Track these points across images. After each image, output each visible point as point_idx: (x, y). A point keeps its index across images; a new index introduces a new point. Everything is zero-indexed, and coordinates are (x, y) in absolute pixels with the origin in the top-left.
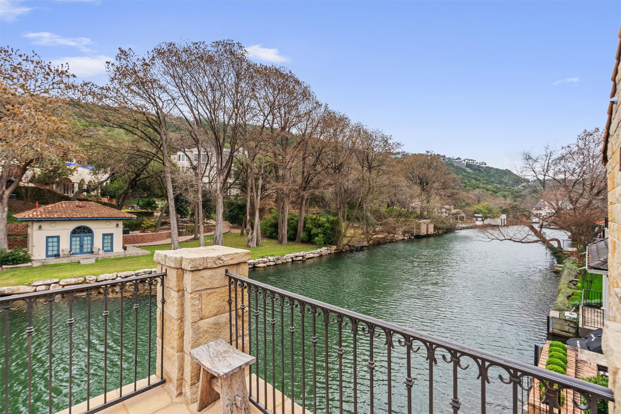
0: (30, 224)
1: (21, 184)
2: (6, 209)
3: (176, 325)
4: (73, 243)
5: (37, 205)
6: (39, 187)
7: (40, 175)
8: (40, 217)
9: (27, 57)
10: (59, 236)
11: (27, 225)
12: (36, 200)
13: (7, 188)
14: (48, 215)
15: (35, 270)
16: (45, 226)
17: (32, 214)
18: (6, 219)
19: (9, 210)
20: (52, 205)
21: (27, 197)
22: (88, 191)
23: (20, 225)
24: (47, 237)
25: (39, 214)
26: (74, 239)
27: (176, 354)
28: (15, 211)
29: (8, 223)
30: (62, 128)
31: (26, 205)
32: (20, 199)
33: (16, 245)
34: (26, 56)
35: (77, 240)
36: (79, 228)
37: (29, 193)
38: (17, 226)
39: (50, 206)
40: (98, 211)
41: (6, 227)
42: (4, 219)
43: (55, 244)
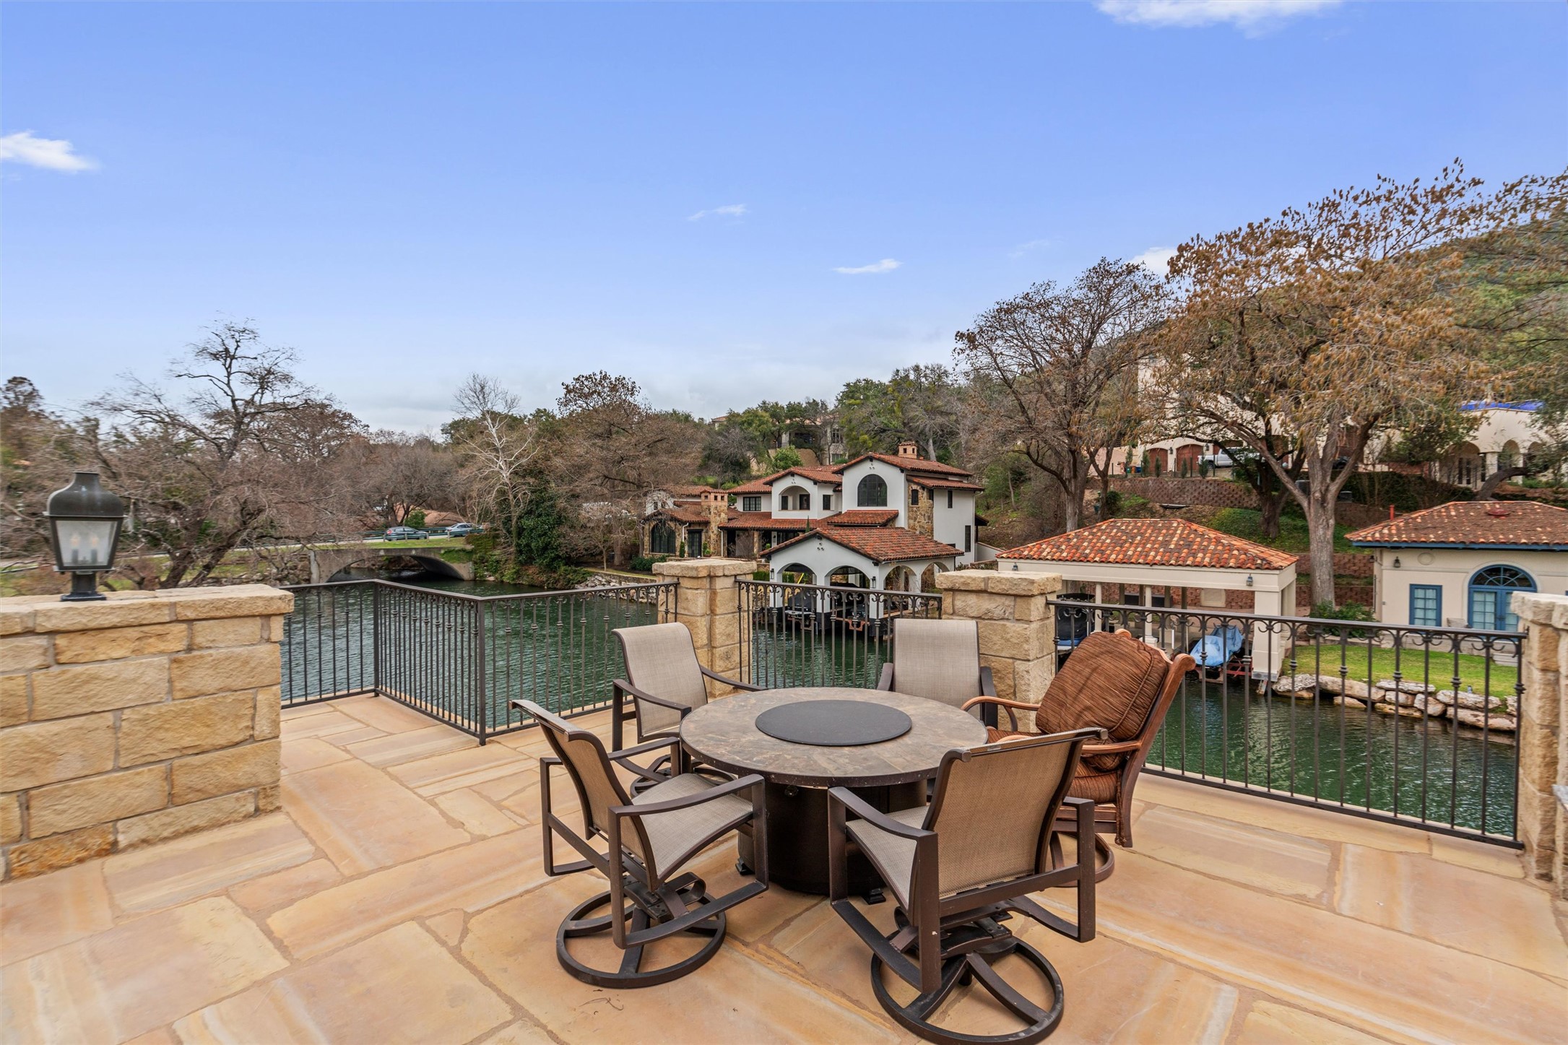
0: (1377, 554)
1: (1361, 469)
2: (1332, 522)
3: (1538, 737)
4: (1477, 608)
5: (1392, 511)
6: (1398, 471)
7: (1401, 443)
8: (1396, 539)
9: (1368, 196)
10: (1440, 587)
11: (1372, 557)
12: (1391, 501)
13: (1333, 479)
14: (1413, 535)
15: (1385, 656)
16: (1408, 560)
17: (1381, 533)
18: (1331, 541)
19: (1337, 524)
20: (1424, 512)
21: (1372, 495)
22: (1524, 472)
23: (1359, 556)
24: (1412, 586)
25: (1394, 532)
26: (1477, 597)
27: (1539, 794)
28: (1350, 526)
29: (1336, 551)
30: (1441, 329)
31: (1371, 514)
32: (1359, 501)
33: (1351, 597)
34: (1365, 193)
35: (1486, 603)
36: (1494, 571)
37: (1377, 486)
38: (1354, 557)
39: (1418, 516)
40: (1552, 525)
41: (1332, 557)
42: (1328, 542)
43: (1432, 604)
